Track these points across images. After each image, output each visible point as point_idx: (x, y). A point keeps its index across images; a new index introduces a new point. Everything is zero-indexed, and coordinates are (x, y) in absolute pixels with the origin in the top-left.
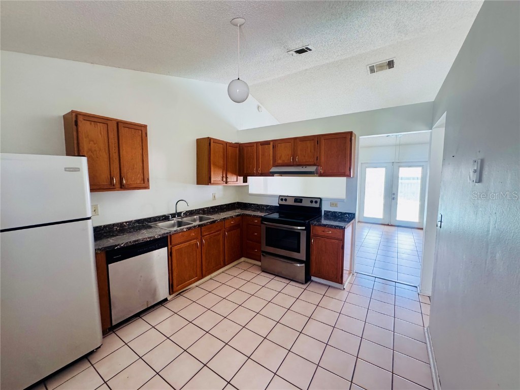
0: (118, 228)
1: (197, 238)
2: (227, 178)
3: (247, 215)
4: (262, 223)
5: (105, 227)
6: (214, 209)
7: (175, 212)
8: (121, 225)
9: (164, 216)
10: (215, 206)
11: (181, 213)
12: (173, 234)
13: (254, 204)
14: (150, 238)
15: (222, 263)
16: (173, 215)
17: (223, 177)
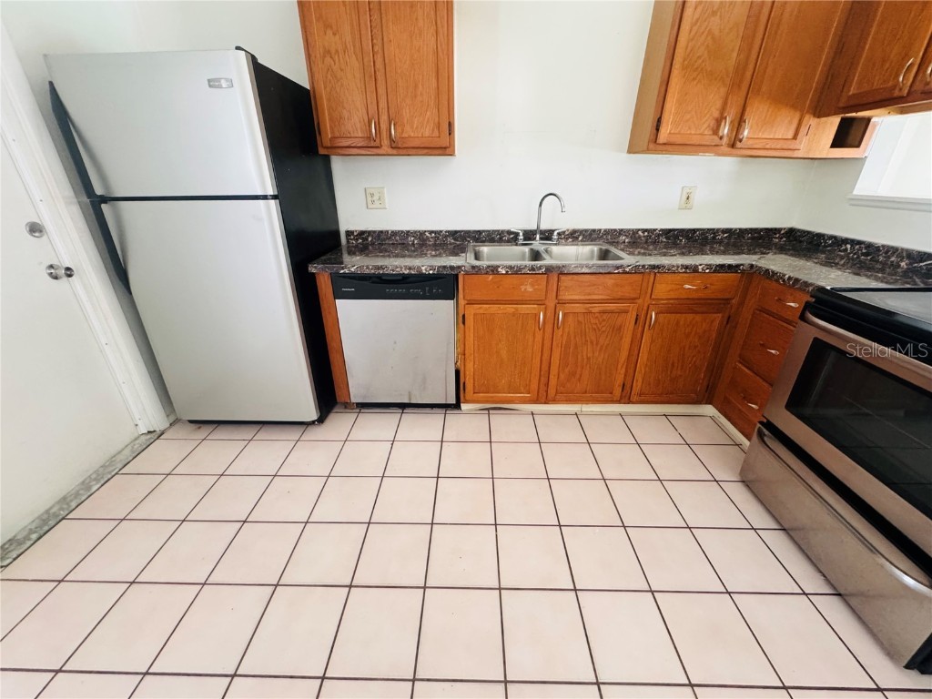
0: (416, 242)
1: (540, 303)
2: (739, 123)
3: (769, 275)
4: (803, 318)
5: (395, 233)
6: (676, 237)
7: (535, 228)
8: (420, 235)
9: (509, 232)
10: (682, 231)
11: (551, 232)
12: (467, 273)
13: (853, 242)
14: (410, 269)
15: (618, 391)
16: (529, 235)
17: (719, 121)
